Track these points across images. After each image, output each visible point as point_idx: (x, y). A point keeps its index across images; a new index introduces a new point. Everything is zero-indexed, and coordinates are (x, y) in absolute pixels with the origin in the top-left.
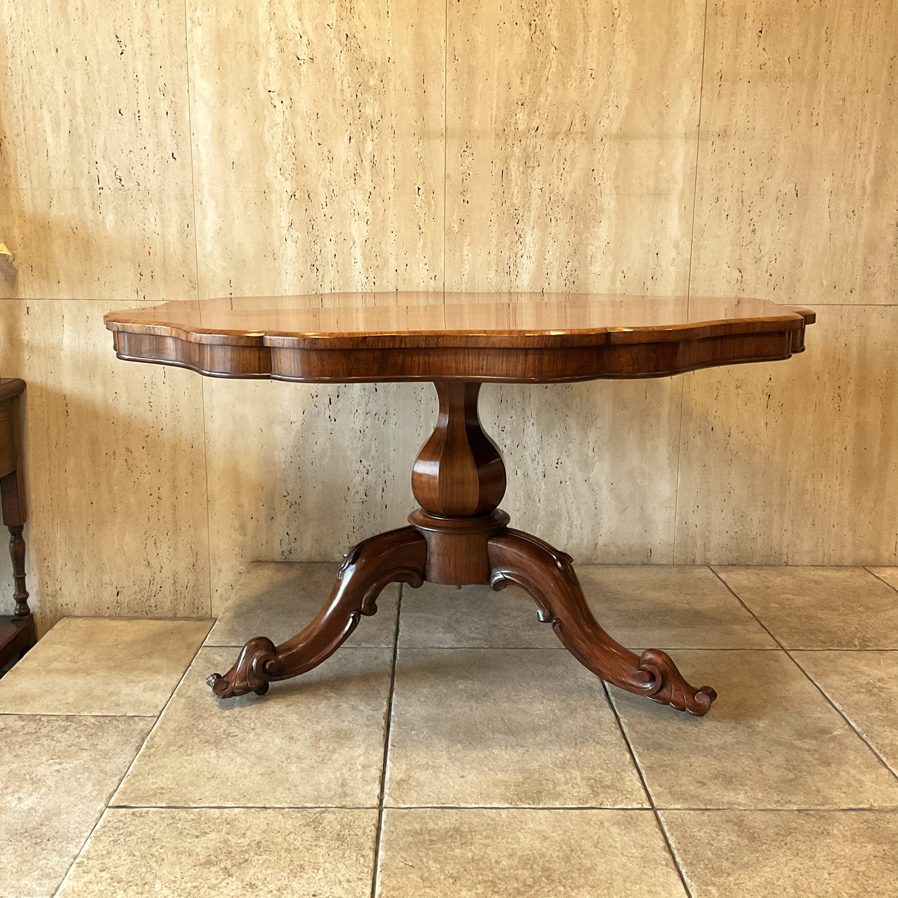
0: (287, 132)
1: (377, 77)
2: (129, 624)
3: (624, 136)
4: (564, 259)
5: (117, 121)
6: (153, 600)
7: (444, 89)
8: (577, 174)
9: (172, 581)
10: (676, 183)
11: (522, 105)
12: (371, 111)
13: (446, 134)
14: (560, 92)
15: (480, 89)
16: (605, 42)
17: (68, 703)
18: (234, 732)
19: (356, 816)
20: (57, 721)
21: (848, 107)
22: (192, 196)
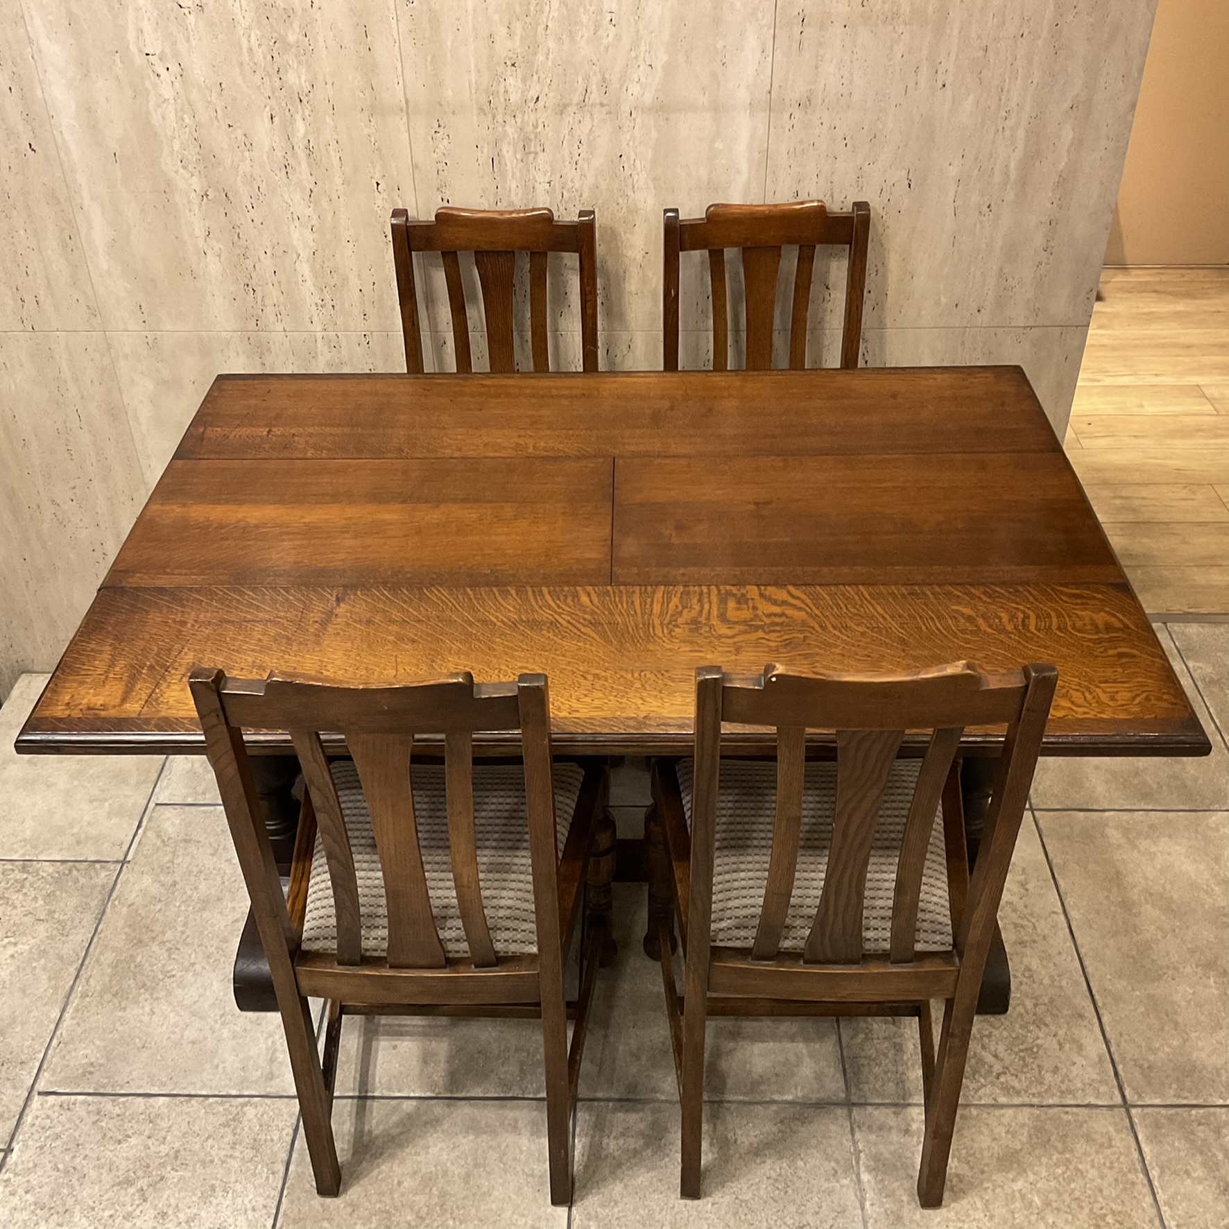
0: (182, 110)
1: (298, 30)
3: (663, 108)
7: (397, 44)
8: (598, 161)
10: (739, 172)
11: (513, 65)
12: (296, 78)
14: (565, 47)
15: (449, 44)
17: (25, 840)
18: (172, 970)
19: (277, 1111)
20: (13, 870)
21: (991, 60)
22: (68, 199)
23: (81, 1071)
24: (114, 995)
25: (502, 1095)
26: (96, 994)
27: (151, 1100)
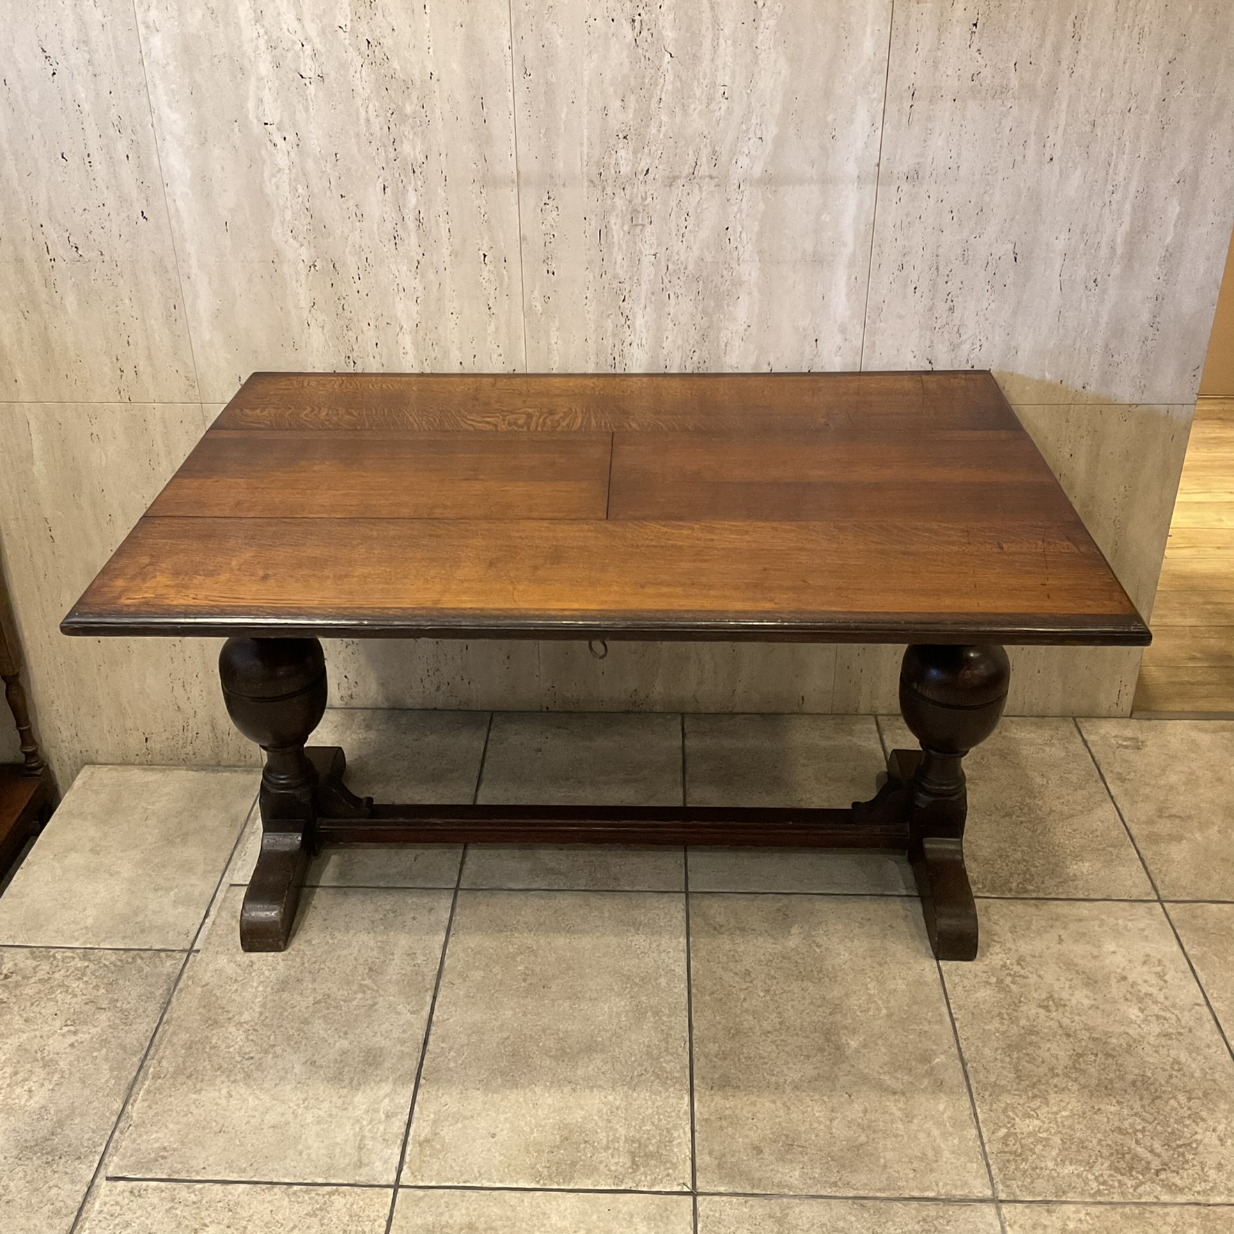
0: (296, 180)
1: (415, 100)
2: (164, 778)
3: (771, 181)
4: (689, 347)
6: (189, 748)
7: (512, 117)
8: (704, 234)
9: (209, 728)
10: (844, 245)
11: (625, 138)
12: (411, 150)
13: (519, 181)
14: (678, 120)
15: (563, 116)
16: (743, 47)
17: (86, 928)
18: (249, 1053)
19: (367, 1201)
20: (74, 958)
21: (1099, 134)
22: (176, 268)
23: (153, 1155)
24: (189, 1077)
25: (614, 1188)
26: (169, 1076)
27: (230, 1187)
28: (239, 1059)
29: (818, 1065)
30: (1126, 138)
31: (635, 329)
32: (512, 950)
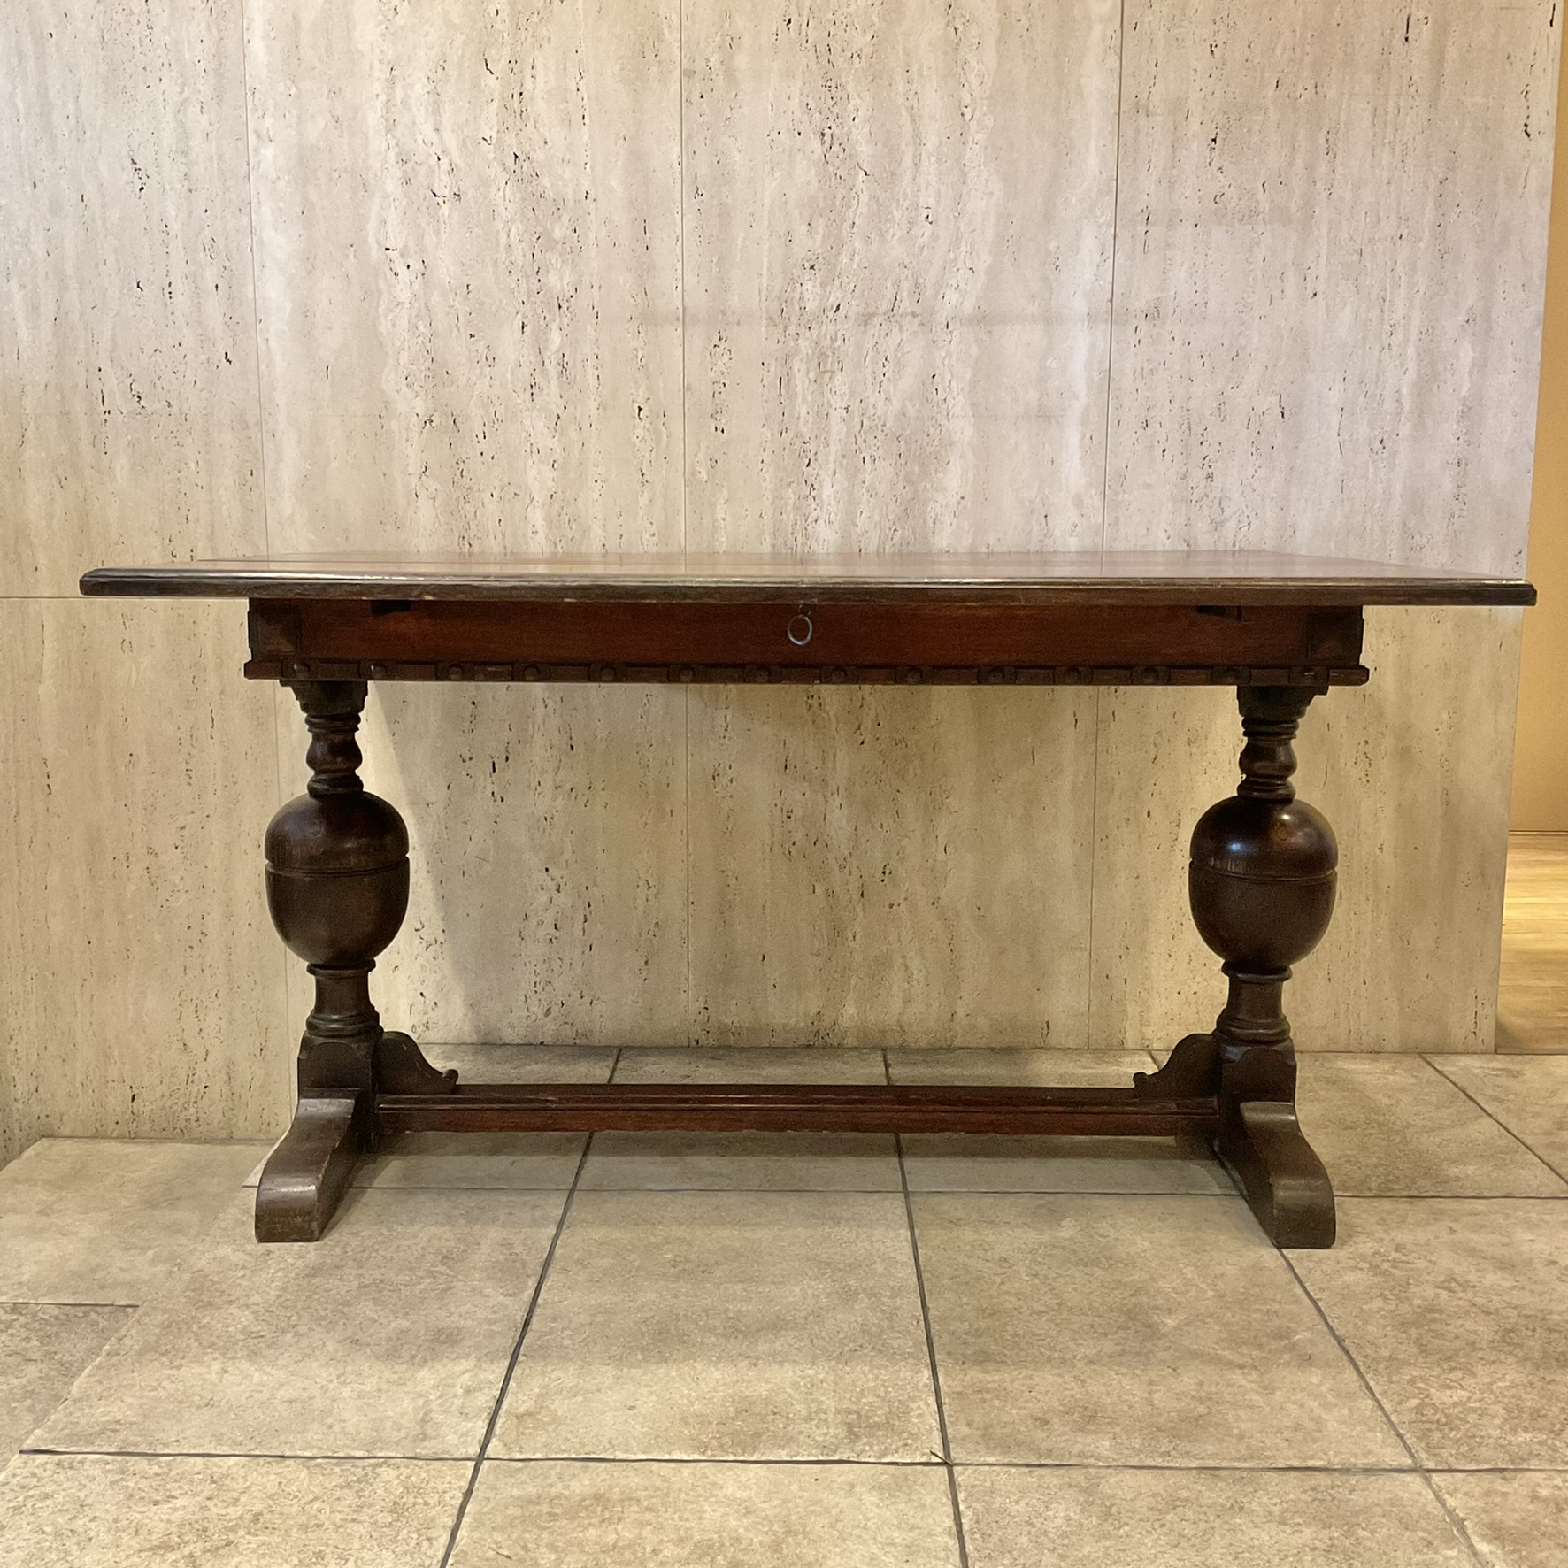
0: (417, 316)
1: (567, 223)
2: (150, 1150)
3: (984, 320)
4: (887, 524)
5: (134, 300)
6: (192, 1110)
7: (680, 241)
8: (907, 382)
9: (225, 1078)
10: (1076, 397)
11: (812, 268)
12: (558, 280)
14: (874, 247)
15: (739, 242)
16: (949, 164)
19: (434, 1474)
21: (1368, 265)
22: (259, 424)
26: (132, 1353)
27: (215, 1460)
28: (241, 1337)
29: (1121, 1341)
30: (1399, 269)
31: (822, 501)
32: (653, 1240)
